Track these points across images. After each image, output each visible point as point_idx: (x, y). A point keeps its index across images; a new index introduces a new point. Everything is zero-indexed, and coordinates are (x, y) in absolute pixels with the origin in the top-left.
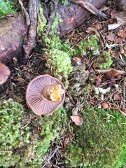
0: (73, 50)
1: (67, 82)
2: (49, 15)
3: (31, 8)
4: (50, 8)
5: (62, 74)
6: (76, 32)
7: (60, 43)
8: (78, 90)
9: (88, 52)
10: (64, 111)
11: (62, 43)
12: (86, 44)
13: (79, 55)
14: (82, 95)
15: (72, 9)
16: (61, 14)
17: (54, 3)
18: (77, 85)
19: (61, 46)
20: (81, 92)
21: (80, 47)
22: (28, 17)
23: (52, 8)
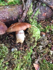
0: (42, 28)
1: (36, 44)
2: (35, 9)
3: (27, 3)
5: (34, 38)
6: (46, 21)
7: (36, 24)
8: (41, 49)
9: (50, 31)
10: (30, 59)
11: (37, 24)
12: (50, 27)
13: (45, 32)
14: (42, 53)
15: (46, 9)
16: (41, 10)
17: (38, 4)
18: (41, 47)
19: (37, 25)
20: (42, 51)
21: (46, 28)
22: (24, 6)
23: (37, 6)
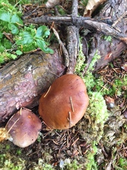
0: (106, 89)
3: (71, 45)
4: (90, 44)
6: (110, 67)
7: (92, 80)
8: (111, 139)
9: (123, 92)
11: (95, 80)
12: (121, 82)
13: (113, 95)
14: (115, 146)
15: (113, 44)
16: (100, 50)
17: (96, 39)
18: (111, 134)
19: (94, 83)
20: (114, 142)
21: (115, 86)
22: (67, 56)
